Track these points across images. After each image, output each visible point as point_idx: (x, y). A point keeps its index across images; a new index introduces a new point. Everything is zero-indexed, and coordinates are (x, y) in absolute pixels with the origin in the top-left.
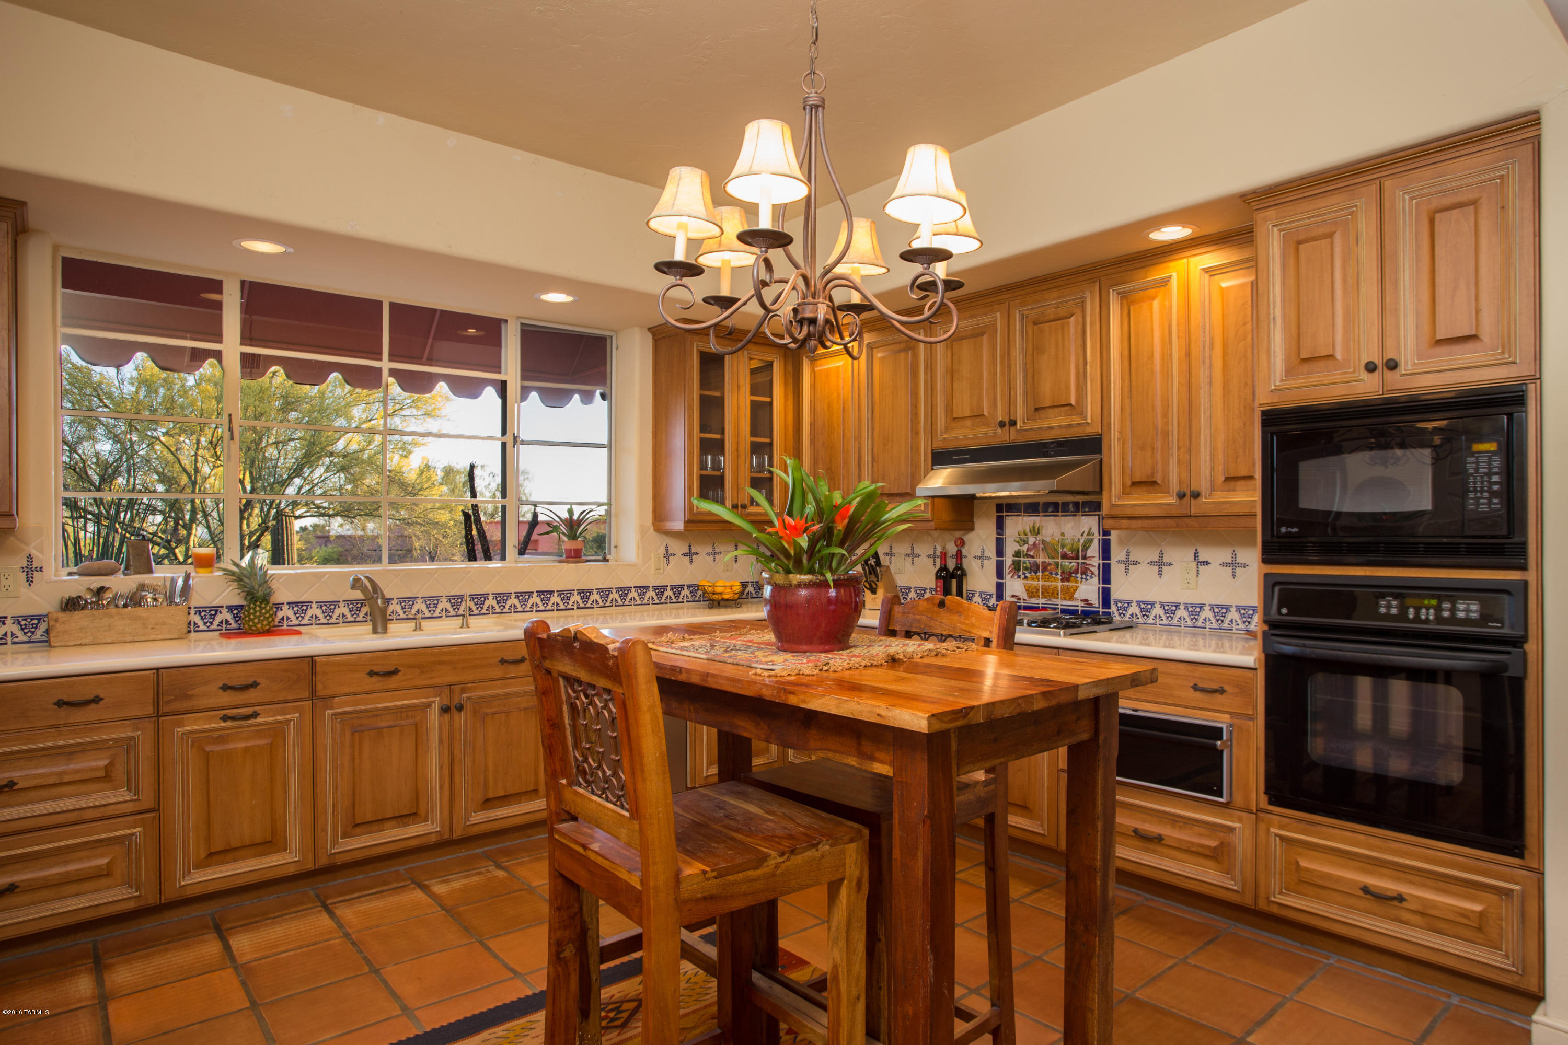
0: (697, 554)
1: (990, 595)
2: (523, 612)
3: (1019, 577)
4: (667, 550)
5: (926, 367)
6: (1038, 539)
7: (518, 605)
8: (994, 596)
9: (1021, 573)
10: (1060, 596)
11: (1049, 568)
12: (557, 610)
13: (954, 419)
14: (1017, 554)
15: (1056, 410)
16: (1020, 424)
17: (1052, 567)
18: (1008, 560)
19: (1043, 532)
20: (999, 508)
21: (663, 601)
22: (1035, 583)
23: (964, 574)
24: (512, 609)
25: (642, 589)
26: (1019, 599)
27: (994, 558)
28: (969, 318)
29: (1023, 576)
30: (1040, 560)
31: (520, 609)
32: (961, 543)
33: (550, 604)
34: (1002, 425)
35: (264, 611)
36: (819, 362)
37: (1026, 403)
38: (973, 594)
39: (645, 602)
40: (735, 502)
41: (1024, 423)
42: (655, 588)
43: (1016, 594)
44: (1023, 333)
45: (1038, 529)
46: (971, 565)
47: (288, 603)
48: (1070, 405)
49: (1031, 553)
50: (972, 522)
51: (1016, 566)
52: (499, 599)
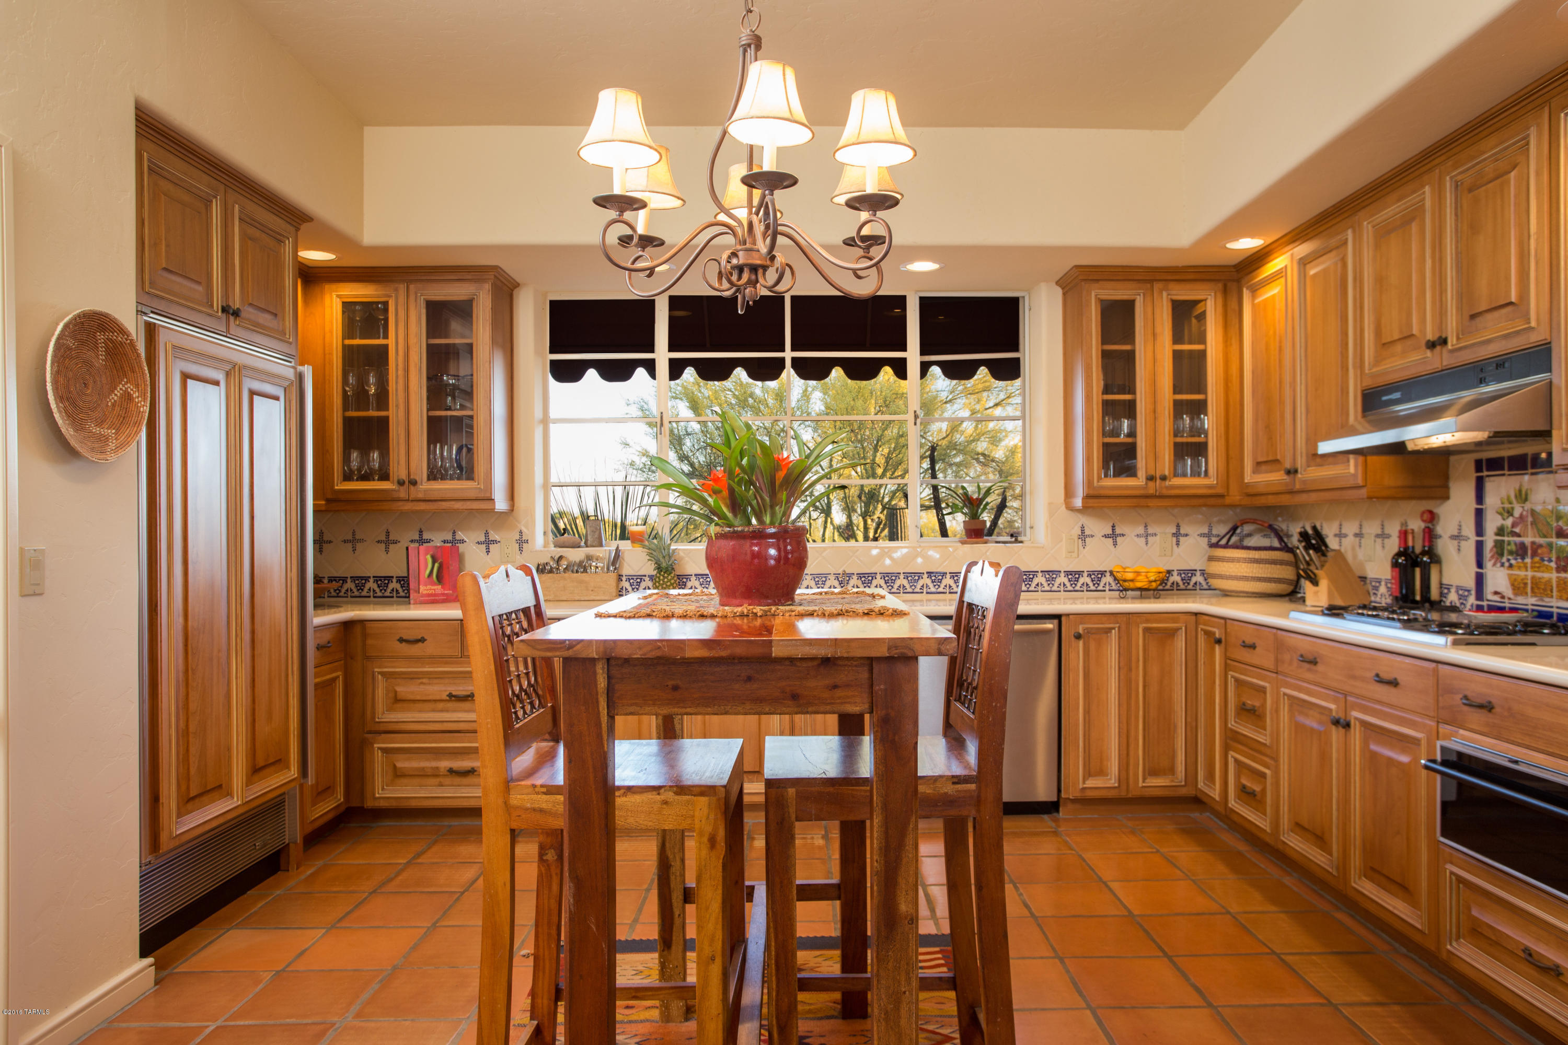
0: (1123, 535)
1: (1469, 591)
2: (913, 593)
3: (1502, 565)
4: (1083, 531)
5: (1355, 279)
6: (1526, 508)
7: (907, 586)
8: (1473, 592)
9: (1504, 560)
10: (1555, 593)
11: (1539, 551)
12: (950, 593)
13: (1384, 345)
14: (1500, 531)
15: (1496, 314)
16: (1452, 342)
17: (1544, 550)
18: (1490, 540)
19: (1533, 498)
20: (1479, 465)
21: (1078, 588)
22: (1522, 573)
23: (1436, 559)
24: (901, 589)
25: (1051, 575)
26: (1503, 597)
27: (1473, 538)
28: (1399, 200)
29: (1507, 564)
30: (1527, 540)
31: (909, 590)
32: (1431, 517)
33: (942, 586)
34: (1431, 345)
35: (666, 580)
36: (1259, 292)
37: (1460, 309)
38: (1448, 589)
39: (1055, 588)
40: (1152, 472)
41: (1458, 338)
42: (1068, 573)
43: (1499, 590)
44: (1456, 208)
45: (1526, 495)
46: (1445, 547)
47: (696, 575)
48: (1511, 303)
49: (1517, 530)
50: (1446, 487)
51: (1499, 548)
52: (886, 578)
